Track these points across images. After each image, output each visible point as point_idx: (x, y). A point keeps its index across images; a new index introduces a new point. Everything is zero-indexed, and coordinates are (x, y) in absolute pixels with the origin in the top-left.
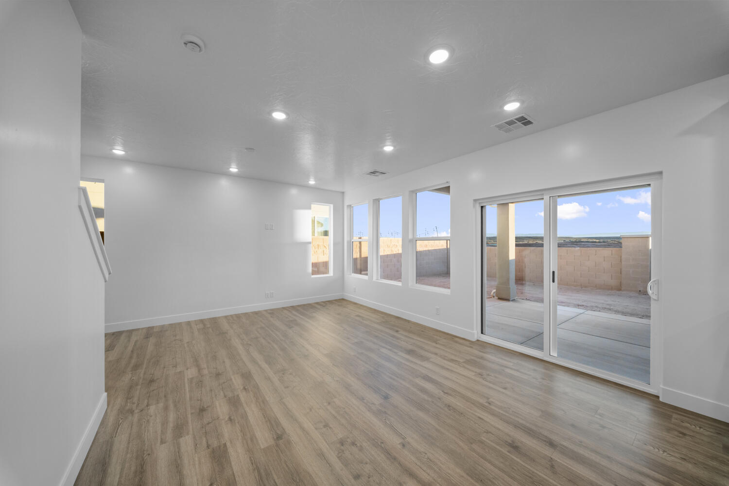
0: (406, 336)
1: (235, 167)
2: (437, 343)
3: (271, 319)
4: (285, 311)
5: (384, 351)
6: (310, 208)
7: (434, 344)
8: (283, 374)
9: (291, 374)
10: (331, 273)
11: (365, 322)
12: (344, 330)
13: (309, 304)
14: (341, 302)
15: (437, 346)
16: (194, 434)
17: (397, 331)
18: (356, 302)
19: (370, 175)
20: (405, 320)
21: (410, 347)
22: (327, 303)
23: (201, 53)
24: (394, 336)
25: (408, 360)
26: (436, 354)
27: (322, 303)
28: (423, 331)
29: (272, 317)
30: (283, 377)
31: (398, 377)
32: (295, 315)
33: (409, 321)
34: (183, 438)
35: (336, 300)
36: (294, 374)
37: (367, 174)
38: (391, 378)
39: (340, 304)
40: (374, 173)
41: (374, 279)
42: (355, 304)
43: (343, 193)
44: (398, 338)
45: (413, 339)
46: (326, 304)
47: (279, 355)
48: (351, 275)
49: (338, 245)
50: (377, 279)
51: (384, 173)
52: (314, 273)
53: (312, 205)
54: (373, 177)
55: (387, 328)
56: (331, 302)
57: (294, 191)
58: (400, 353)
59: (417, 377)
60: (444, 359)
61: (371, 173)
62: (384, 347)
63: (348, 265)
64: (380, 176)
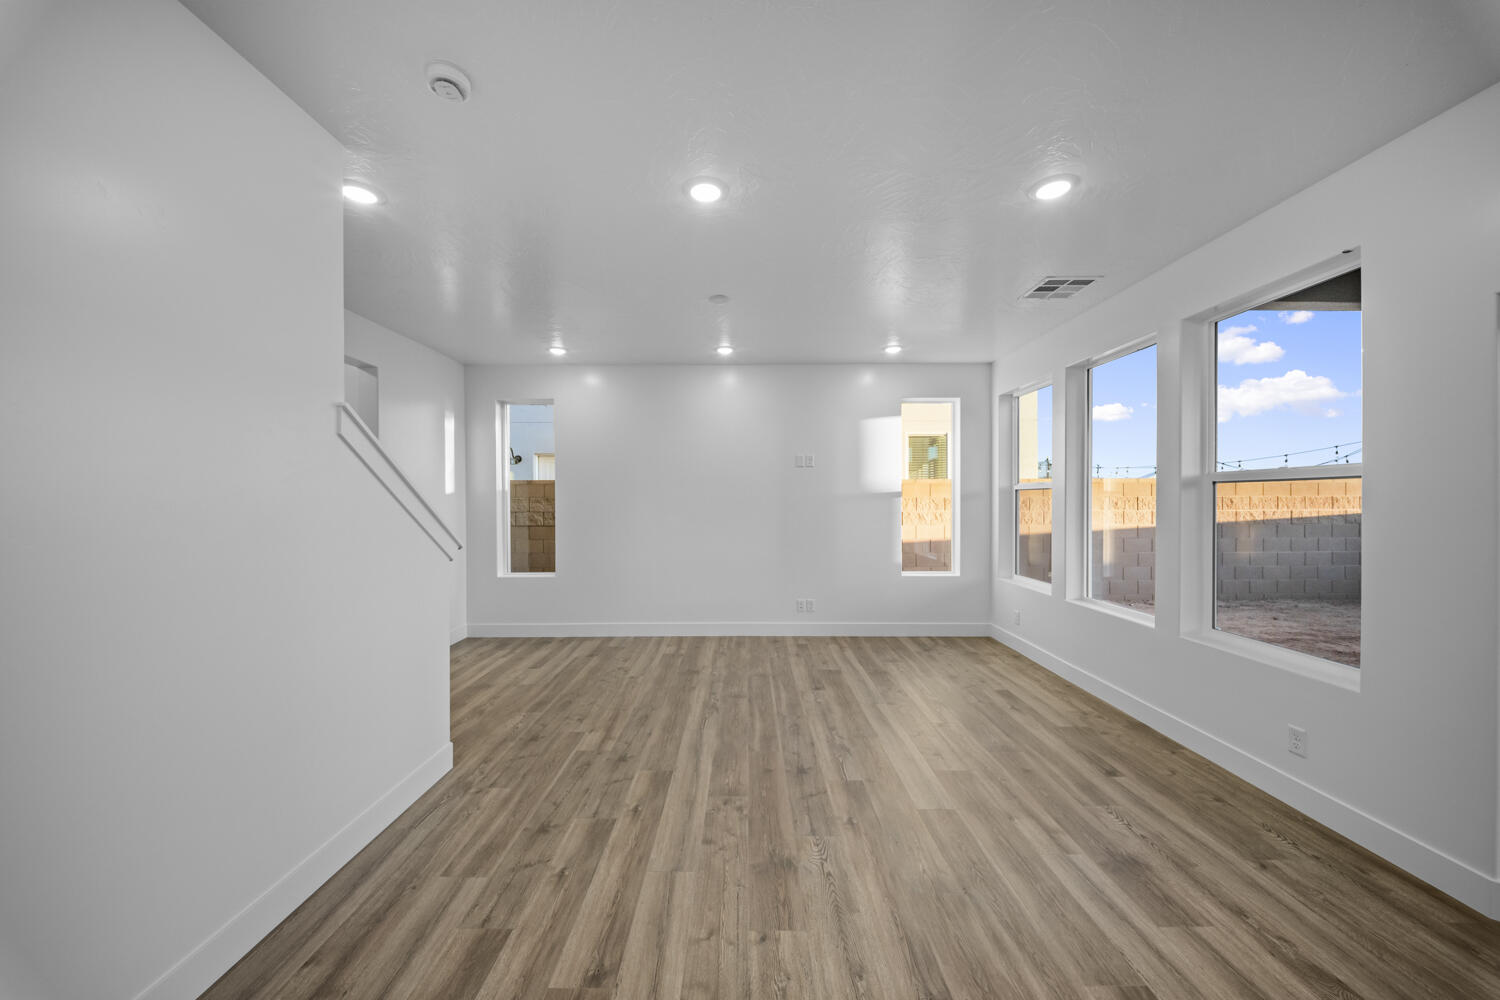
0: (1138, 801)
1: (728, 345)
2: (1264, 867)
3: (793, 660)
4: (833, 647)
5: (1026, 828)
6: (897, 412)
7: (1250, 868)
8: (725, 803)
9: (740, 809)
10: (956, 571)
11: (1017, 717)
12: (940, 725)
13: (895, 639)
14: (983, 645)
15: (1263, 878)
16: (491, 880)
17: (1111, 773)
18: (1019, 650)
19: (1042, 297)
20: (1164, 741)
21: (1133, 846)
22: (941, 642)
23: (468, 99)
24: (1088, 788)
25: (1097, 894)
26: (1240, 913)
27: (927, 642)
28: (1218, 799)
29: (797, 655)
30: (719, 809)
31: (1021, 946)
32: (847, 661)
33: (1174, 748)
34: (474, 879)
35: (967, 639)
36: (745, 812)
37: (1030, 296)
38: (997, 940)
39: (972, 650)
40: (1048, 288)
41: (1071, 596)
42: (1017, 656)
43: (990, 365)
44: (1102, 800)
45: (1160, 816)
46: (937, 644)
47: (751, 749)
48: (1011, 577)
49: (974, 502)
50: (1081, 598)
51: (1087, 283)
52: (905, 567)
53: (903, 405)
54: (1050, 301)
55: (1079, 751)
56: (949, 641)
57: (867, 379)
58: (1082, 859)
59: (1101, 983)
60: (1274, 951)
61: (1040, 289)
62: (1032, 816)
63: (1003, 554)
64: (1077, 294)
